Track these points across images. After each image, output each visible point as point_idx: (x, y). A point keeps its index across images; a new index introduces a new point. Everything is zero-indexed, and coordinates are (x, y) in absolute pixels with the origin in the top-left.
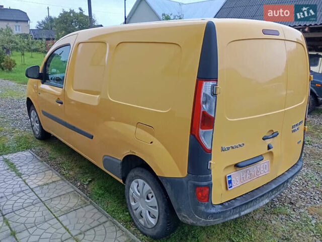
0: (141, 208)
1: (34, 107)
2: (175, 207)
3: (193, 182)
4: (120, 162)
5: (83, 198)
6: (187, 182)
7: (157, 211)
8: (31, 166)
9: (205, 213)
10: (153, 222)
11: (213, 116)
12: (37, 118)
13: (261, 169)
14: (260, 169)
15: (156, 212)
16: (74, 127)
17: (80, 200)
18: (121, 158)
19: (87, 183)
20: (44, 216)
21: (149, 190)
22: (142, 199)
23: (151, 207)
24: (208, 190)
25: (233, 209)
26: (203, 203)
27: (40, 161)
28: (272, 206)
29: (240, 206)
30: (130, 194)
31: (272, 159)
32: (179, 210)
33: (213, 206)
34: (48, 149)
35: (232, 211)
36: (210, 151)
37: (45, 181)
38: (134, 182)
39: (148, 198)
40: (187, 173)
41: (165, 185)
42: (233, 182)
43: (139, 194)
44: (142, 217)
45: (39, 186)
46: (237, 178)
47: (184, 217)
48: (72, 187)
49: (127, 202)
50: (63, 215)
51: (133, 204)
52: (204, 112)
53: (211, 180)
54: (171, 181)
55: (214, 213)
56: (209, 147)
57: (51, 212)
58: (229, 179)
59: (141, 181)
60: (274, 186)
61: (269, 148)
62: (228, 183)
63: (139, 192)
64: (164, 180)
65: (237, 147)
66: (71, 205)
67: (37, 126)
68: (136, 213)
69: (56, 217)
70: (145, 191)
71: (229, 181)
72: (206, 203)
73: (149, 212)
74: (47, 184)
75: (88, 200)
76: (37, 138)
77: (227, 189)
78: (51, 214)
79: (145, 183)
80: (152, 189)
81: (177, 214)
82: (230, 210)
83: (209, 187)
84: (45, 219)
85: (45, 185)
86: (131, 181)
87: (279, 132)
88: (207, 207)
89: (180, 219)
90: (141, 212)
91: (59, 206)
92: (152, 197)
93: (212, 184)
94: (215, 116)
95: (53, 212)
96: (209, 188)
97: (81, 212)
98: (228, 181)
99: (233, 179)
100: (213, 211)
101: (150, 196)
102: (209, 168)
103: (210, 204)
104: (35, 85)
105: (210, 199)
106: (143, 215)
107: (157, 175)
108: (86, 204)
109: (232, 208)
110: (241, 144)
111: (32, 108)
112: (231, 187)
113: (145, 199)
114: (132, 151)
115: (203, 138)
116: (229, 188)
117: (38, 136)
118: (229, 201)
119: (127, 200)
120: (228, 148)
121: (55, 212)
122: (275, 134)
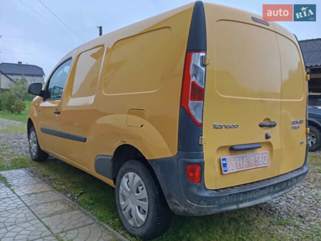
0: (131, 206)
1: (34, 128)
2: (166, 193)
3: (183, 159)
4: (110, 158)
5: (71, 205)
6: (178, 161)
7: (147, 203)
8: (22, 180)
9: (198, 196)
10: (142, 218)
11: (203, 87)
12: (35, 138)
13: (260, 160)
14: (258, 159)
15: (145, 205)
16: (69, 135)
17: (67, 206)
18: (112, 153)
19: (78, 195)
20: (27, 217)
21: (140, 181)
22: (132, 195)
23: (141, 200)
24: (200, 168)
25: (230, 195)
26: (195, 184)
27: (32, 176)
28: (279, 218)
29: (237, 194)
30: (121, 192)
31: (271, 151)
32: (170, 196)
33: (207, 190)
34: (43, 169)
35: (228, 197)
36: (201, 125)
37: (34, 191)
38: (124, 178)
39: (138, 192)
40: (177, 151)
41: (154, 169)
42: (228, 165)
43: (129, 189)
44: (132, 216)
45: (27, 194)
46: (233, 163)
47: (175, 204)
48: (62, 196)
49: (117, 203)
50: (47, 217)
51: (122, 203)
52: (193, 83)
53: (203, 158)
54: (161, 162)
55: (208, 197)
56: (199, 121)
57: (35, 214)
58: (224, 162)
59: (131, 174)
60: (276, 182)
61: (267, 137)
62: (223, 166)
63: (129, 187)
64: (153, 163)
65: (231, 128)
66: (57, 209)
67: (35, 147)
68: (125, 213)
69: (38, 219)
70: (135, 183)
71: (224, 164)
72: (199, 184)
73: (139, 207)
74: (36, 193)
75: (76, 206)
76: (33, 160)
77: (222, 173)
78: (35, 216)
79: (135, 174)
80: (142, 180)
81: (168, 201)
82: (226, 196)
83: (201, 165)
84: (27, 219)
85: (33, 194)
86: (121, 177)
87: (277, 123)
88: (199, 189)
89: (171, 208)
90: (130, 211)
91: (44, 210)
92: (142, 189)
93: (204, 162)
94: (205, 87)
95: (36, 214)
96: (201, 167)
97: (67, 216)
98: (222, 164)
99: (228, 164)
100: (206, 194)
101: (140, 188)
102: (200, 144)
103: (203, 186)
104: (37, 104)
105: (202, 180)
106: (133, 213)
107: (147, 158)
108: (73, 209)
109: (228, 194)
110: (235, 125)
111: (32, 129)
112: (226, 171)
113: (134, 194)
114: (123, 140)
115: (193, 111)
116: (224, 171)
117: (34, 158)
118: (225, 188)
119: (117, 201)
120: (221, 127)
121: (39, 214)
122: (273, 124)
